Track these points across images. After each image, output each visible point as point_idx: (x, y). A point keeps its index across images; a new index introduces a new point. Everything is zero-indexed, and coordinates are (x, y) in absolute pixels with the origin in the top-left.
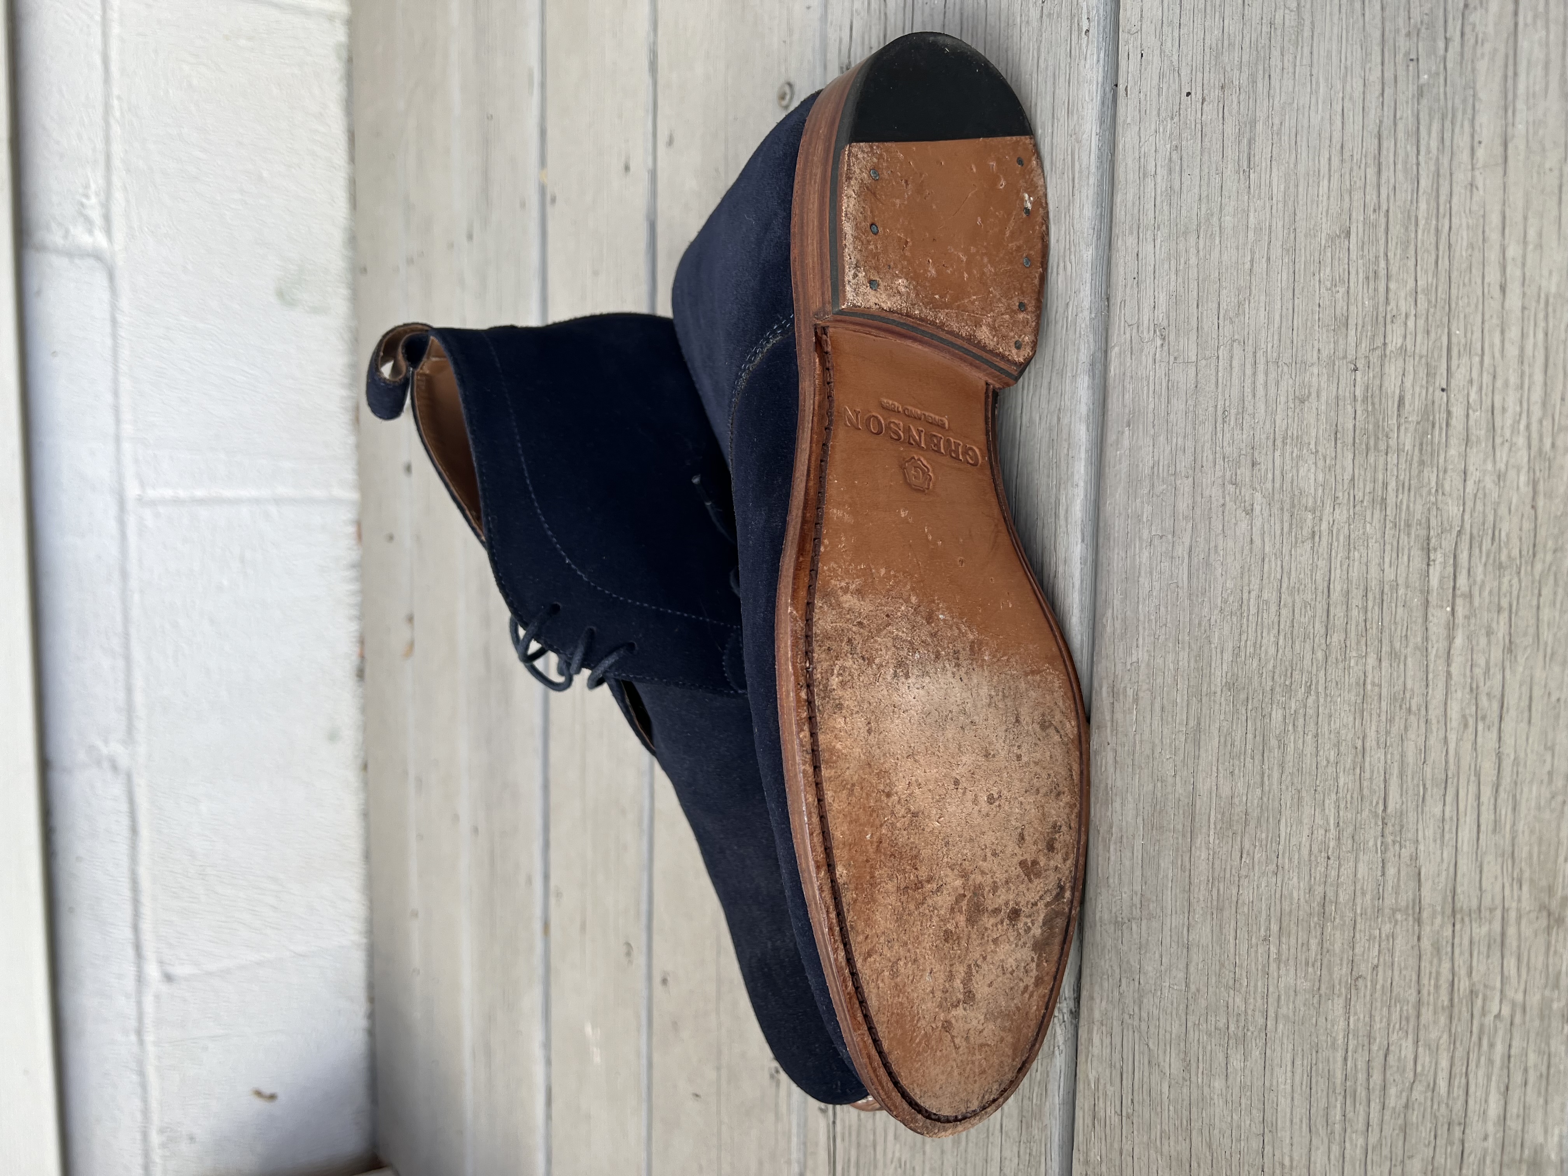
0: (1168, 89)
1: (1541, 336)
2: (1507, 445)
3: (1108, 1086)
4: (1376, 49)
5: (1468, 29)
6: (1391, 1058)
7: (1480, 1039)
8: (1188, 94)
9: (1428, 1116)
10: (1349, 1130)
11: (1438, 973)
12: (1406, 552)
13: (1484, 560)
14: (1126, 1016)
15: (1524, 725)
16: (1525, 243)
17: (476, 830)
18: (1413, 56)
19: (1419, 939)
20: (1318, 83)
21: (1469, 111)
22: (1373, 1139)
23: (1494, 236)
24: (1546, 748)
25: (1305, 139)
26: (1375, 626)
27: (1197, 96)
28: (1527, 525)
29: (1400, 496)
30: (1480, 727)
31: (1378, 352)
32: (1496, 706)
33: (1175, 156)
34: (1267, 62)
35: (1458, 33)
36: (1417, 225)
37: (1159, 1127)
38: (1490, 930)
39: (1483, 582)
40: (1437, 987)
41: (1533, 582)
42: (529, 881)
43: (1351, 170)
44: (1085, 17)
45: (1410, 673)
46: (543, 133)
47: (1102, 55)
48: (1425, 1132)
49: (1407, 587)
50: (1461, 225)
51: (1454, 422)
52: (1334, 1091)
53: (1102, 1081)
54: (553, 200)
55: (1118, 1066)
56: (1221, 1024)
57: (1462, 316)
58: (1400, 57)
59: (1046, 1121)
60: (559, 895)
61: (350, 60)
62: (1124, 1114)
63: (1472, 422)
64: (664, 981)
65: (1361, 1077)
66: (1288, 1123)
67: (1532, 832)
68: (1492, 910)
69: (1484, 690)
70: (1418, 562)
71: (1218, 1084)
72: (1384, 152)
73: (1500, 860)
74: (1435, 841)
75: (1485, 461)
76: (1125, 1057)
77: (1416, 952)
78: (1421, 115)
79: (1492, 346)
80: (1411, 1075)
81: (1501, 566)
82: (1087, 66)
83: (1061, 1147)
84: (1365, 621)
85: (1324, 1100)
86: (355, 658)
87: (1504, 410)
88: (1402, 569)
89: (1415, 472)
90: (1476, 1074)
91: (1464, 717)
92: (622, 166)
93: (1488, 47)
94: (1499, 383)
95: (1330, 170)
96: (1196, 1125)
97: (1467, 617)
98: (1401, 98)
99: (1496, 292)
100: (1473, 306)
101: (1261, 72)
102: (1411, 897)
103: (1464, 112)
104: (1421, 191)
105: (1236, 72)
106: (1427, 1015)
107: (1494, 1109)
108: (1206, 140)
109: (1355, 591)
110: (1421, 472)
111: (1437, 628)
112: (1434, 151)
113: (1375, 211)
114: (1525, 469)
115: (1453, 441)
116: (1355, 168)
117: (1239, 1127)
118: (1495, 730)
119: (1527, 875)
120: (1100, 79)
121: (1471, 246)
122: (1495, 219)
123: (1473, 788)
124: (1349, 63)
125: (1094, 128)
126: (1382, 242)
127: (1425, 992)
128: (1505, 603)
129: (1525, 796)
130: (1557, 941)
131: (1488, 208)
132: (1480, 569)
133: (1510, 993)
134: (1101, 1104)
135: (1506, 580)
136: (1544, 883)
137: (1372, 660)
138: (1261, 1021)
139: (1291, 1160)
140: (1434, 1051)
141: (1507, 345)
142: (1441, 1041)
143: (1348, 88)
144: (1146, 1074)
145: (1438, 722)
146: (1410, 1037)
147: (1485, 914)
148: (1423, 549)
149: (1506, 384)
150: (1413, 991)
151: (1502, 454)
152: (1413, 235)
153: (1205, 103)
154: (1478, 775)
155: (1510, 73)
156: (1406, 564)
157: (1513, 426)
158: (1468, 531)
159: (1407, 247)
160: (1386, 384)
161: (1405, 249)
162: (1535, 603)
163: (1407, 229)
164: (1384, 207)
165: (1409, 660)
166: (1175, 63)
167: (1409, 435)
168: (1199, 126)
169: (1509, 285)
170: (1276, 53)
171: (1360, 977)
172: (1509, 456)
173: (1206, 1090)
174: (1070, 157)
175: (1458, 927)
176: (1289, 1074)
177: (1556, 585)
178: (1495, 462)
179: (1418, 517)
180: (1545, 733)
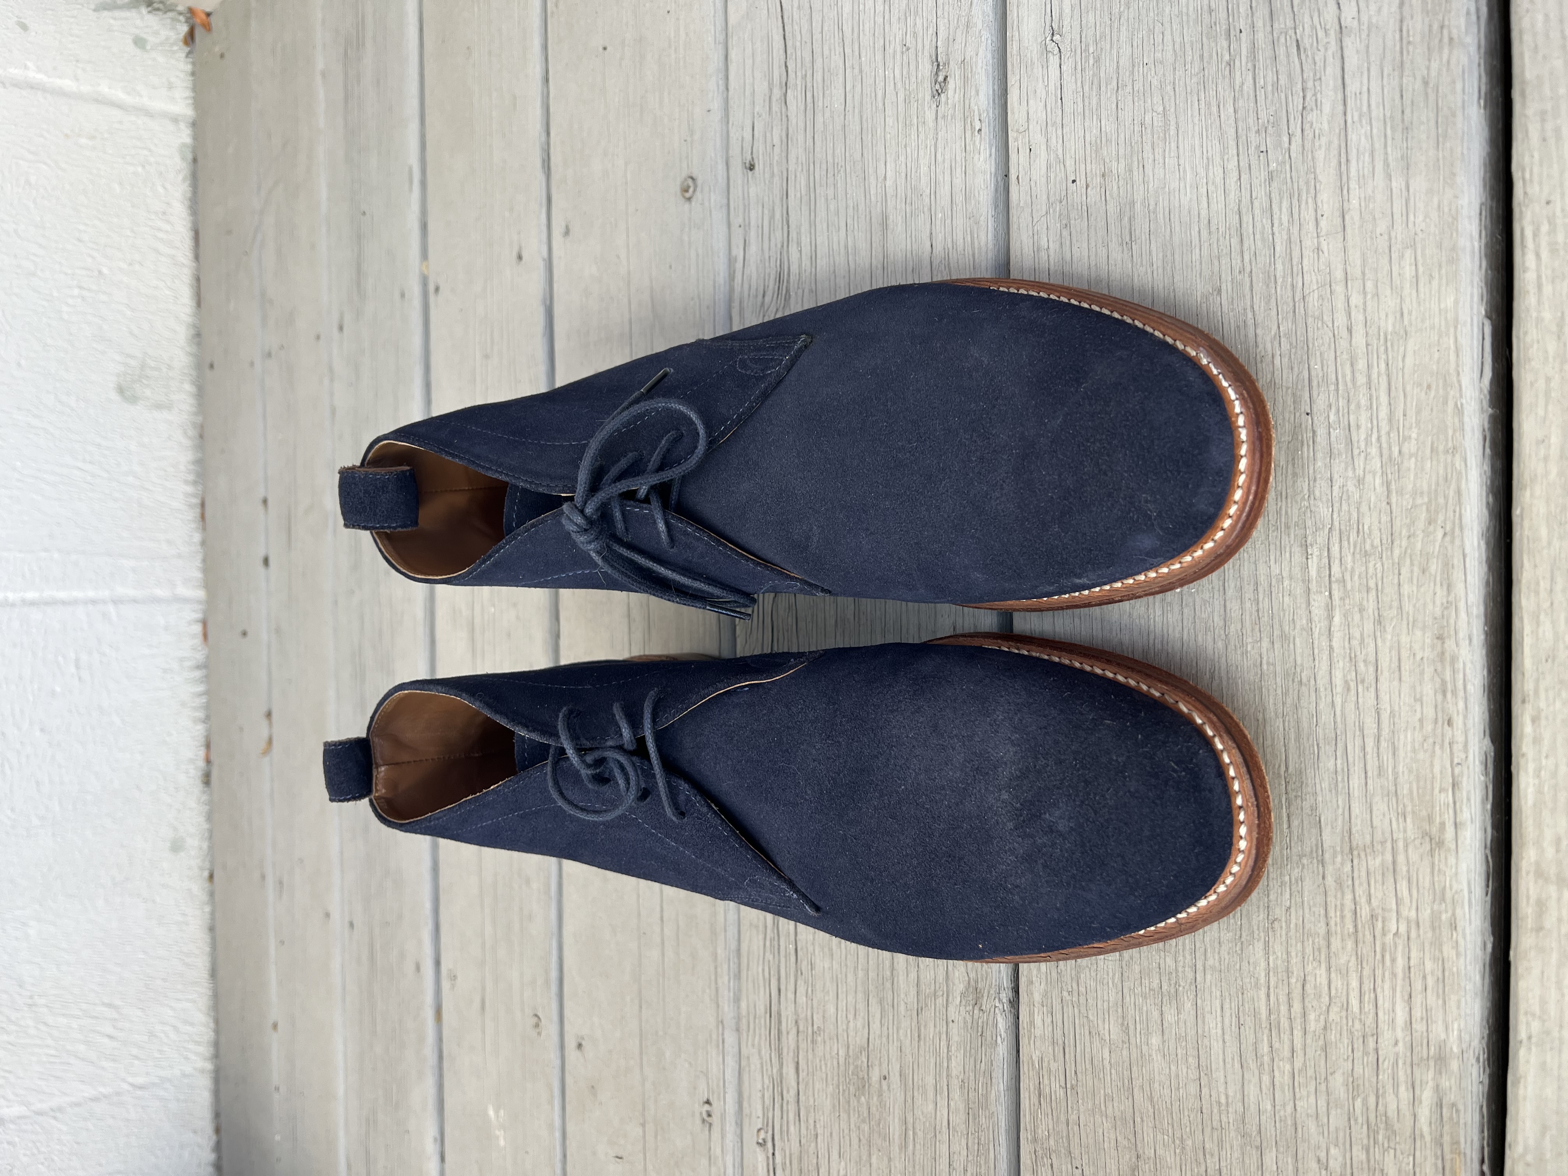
0: (1055, 177)
1: (1383, 366)
2: (1363, 455)
3: (1052, 1062)
4: (1232, 143)
5: (1307, 126)
6: (1308, 987)
7: (1383, 956)
8: (1074, 181)
9: (1345, 1033)
10: (1276, 1060)
11: (1342, 905)
12: (1288, 549)
13: (1352, 550)
14: (1065, 994)
15: (1396, 683)
16: (1365, 293)
17: (351, 925)
18: (1263, 148)
19: (1323, 878)
20: (1185, 171)
21: (1312, 191)
22: (1298, 1064)
23: (1339, 289)
24: (1415, 700)
25: (1177, 216)
26: (1266, 615)
27: (1081, 182)
28: (1385, 518)
29: (1279, 504)
30: (1360, 690)
32: (1371, 669)
33: (1065, 233)
34: (1140, 155)
35: (1299, 130)
36: (1276, 282)
37: (1102, 1092)
38: (1383, 860)
39: (1353, 568)
40: (1342, 917)
41: (1393, 564)
42: (418, 968)
43: (1218, 240)
44: (976, 118)
45: (1298, 651)
46: (424, 227)
47: (993, 150)
48: (1343, 1048)
49: (1291, 579)
50: (1311, 281)
51: (1318, 439)
52: (1261, 1027)
53: (1046, 1060)
54: (437, 289)
55: (1060, 1042)
56: (1155, 984)
57: (1318, 354)
58: (1252, 150)
59: (993, 1108)
60: (454, 978)
61: (195, 160)
62: (1069, 1086)
63: (1333, 439)
64: (580, 1046)
65: (1284, 1009)
66: (1221, 1063)
67: (1410, 771)
68: (1383, 843)
69: (1361, 658)
70: (1298, 558)
71: (1155, 1040)
72: (1244, 225)
73: (1386, 799)
74: (1330, 791)
75: (1346, 469)
76: (1066, 1032)
77: (1322, 889)
78: (1273, 195)
79: (1344, 376)
80: (1327, 998)
81: (1366, 554)
82: (981, 159)
83: (1008, 1132)
84: (1258, 611)
85: (1252, 1036)
86: (201, 764)
87: (1358, 427)
88: (1285, 564)
90: (1383, 988)
91: (1346, 682)
92: (515, 254)
93: (1324, 140)
94: (1353, 405)
95: (1200, 241)
96: (1137, 1083)
97: (1342, 599)
98: (1255, 182)
99: (1344, 333)
100: (1326, 345)
101: (1136, 163)
102: (1314, 842)
103: (1308, 193)
104: (1277, 255)
105: (1115, 164)
106: (1336, 943)
107: (1401, 1016)
108: (1092, 219)
109: (1247, 587)
111: (1318, 611)
112: (1286, 224)
113: (1240, 272)
114: (1379, 473)
115: (1319, 455)
116: (1221, 239)
117: (1177, 1076)
118: (1373, 690)
119: (1409, 809)
120: (993, 170)
121: (1321, 297)
122: (1339, 275)
123: (1358, 742)
124: (1210, 155)
125: (990, 211)
126: (1248, 297)
127: (1332, 923)
128: (1372, 584)
129: (1402, 742)
130: (1439, 861)
131: (1332, 267)
132: (1350, 558)
133: (1405, 912)
134: (1046, 1082)
135: (1371, 565)
136: (1424, 813)
137: (1265, 644)
138: (1190, 975)
139: (1227, 1097)
140: (1345, 974)
141: (1357, 375)
142: (1350, 964)
143: (1211, 174)
144: (1088, 1044)
145: (1326, 689)
146: (1323, 966)
147: (1378, 847)
148: (1301, 546)
149: (1358, 406)
150: (1322, 924)
151: (1360, 462)
152: (1273, 291)
153: (1089, 189)
154: (1362, 730)
155: (1343, 160)
156: (1288, 559)
157: (1366, 439)
158: (1337, 528)
159: (1269, 300)
161: (1268, 302)
162: (1396, 581)
163: (1268, 286)
164: (1248, 269)
165: (1297, 640)
166: (1061, 156)
167: (1283, 453)
168: (1085, 208)
169: (1354, 328)
170: (1148, 148)
171: (1276, 920)
172: (1365, 464)
173: (1145, 1048)
174: (969, 236)
175: (1356, 862)
176: (1219, 1019)
177: (1412, 564)
178: (1354, 469)
179: (1295, 519)
180: (1413, 687)
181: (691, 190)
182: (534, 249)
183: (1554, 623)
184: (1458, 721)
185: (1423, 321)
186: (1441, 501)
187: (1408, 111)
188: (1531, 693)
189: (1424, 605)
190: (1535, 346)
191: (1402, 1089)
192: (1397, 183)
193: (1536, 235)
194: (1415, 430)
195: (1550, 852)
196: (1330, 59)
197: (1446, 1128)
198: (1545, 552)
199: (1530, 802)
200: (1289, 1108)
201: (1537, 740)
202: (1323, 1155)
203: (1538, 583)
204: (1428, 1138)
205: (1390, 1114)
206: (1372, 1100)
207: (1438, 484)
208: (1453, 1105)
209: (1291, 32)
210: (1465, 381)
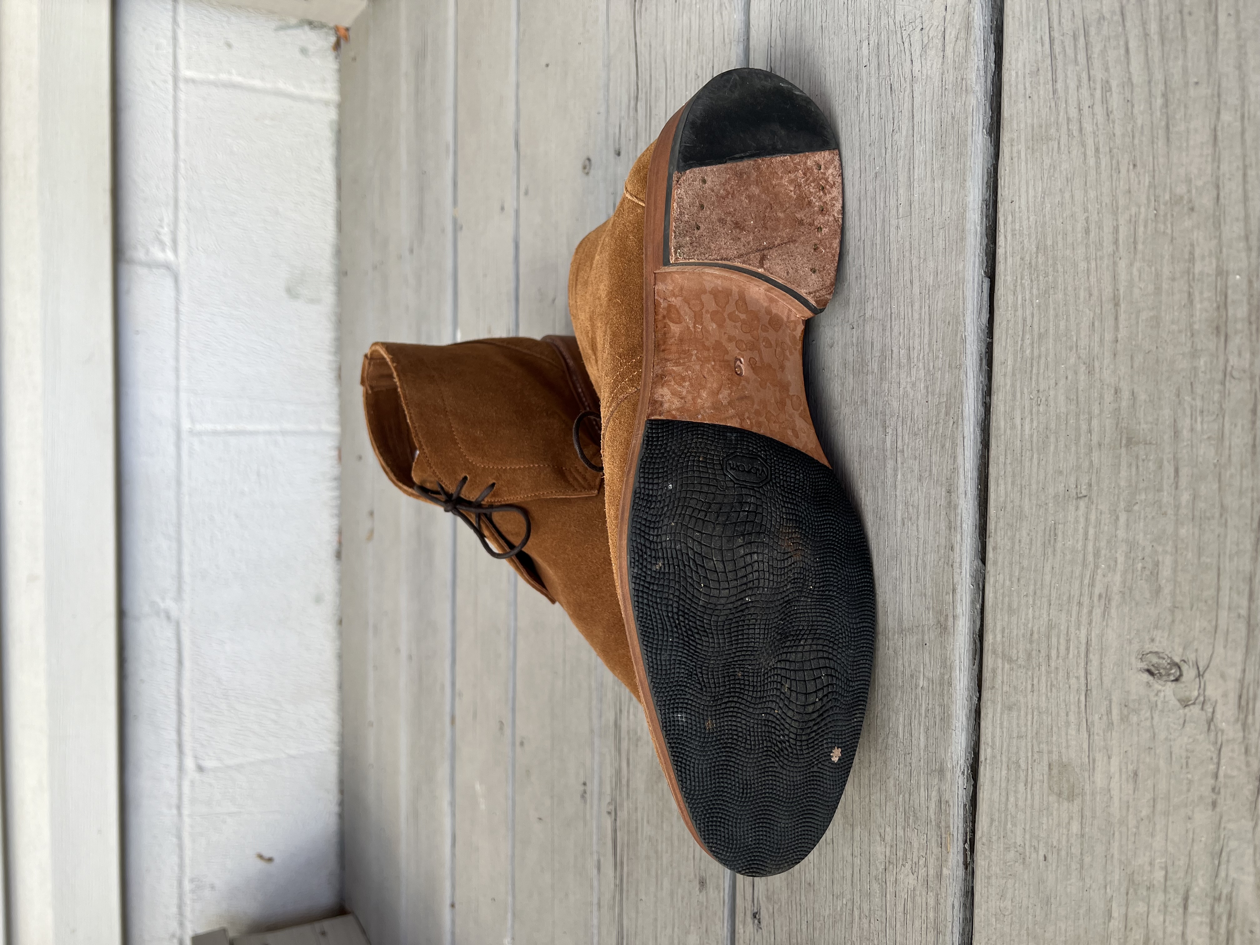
1: (927, 308)
5: (894, 143)
11: (897, 667)
13: (908, 431)
15: (927, 521)
16: (919, 258)
17: (410, 658)
21: (896, 188)
23: (907, 254)
30: (909, 524)
31: (862, 318)
35: (890, 146)
36: (876, 248)
40: (897, 675)
42: (443, 688)
46: (455, 184)
50: (894, 249)
51: (894, 356)
54: (461, 228)
57: (896, 298)
60: (461, 695)
63: (901, 356)
64: (522, 744)
67: (932, 580)
69: (910, 503)
73: (920, 598)
75: (907, 377)
78: (877, 189)
79: (908, 314)
81: (916, 435)
86: (336, 544)
87: (914, 348)
89: (879, 385)
91: (903, 519)
92: (499, 207)
93: (902, 152)
94: (911, 333)
97: (902, 463)
98: (868, 179)
99: (909, 285)
107: (923, 742)
110: (881, 384)
112: (882, 208)
114: (923, 381)
115: (894, 366)
118: (915, 525)
121: (898, 260)
122: (907, 244)
123: (907, 559)
126: (862, 257)
128: (917, 455)
131: (904, 239)
132: (907, 437)
133: (926, 674)
135: (917, 441)
136: (938, 608)
149: (914, 334)
151: (914, 372)
155: (912, 167)
160: (866, 336)
161: (872, 261)
164: (863, 239)
172: (916, 373)
177: (937, 442)
178: (911, 376)
179: (880, 409)
180: (935, 524)
181: (588, 167)
182: (510, 205)
183: (1005, 484)
184: (957, 548)
185: (947, 279)
186: (953, 400)
187: (944, 136)
188: (993, 531)
189: (943, 469)
190: (1002, 299)
191: (922, 789)
192: (937, 185)
193: (1005, 224)
194: (941, 352)
195: (999, 637)
196: (906, 98)
197: (943, 817)
198: (1003, 437)
199: (990, 604)
200: (867, 800)
201: (995, 563)
202: (882, 831)
203: (998, 458)
204: (934, 823)
205: (916, 807)
206: (907, 796)
207: (951, 389)
208: (947, 802)
209: (888, 79)
210: (968, 320)
